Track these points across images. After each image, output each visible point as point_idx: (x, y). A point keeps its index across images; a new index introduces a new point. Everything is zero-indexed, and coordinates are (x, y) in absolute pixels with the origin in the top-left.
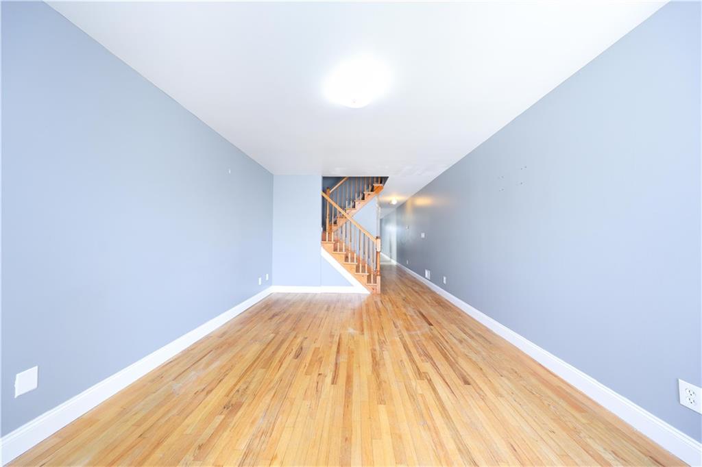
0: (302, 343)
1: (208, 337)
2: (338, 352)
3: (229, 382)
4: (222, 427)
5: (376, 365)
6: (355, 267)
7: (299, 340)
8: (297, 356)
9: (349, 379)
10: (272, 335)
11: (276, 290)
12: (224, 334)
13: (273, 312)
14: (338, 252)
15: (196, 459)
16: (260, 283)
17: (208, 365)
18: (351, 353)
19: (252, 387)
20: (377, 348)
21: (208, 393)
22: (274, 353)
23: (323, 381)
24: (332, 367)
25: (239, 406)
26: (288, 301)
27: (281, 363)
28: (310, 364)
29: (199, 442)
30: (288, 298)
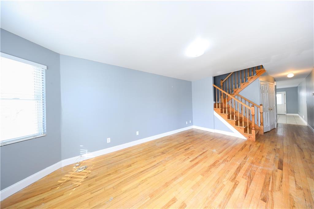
0: (190, 147)
1: (167, 136)
2: (201, 155)
3: (166, 148)
4: (160, 155)
5: (213, 165)
6: (235, 122)
7: (190, 146)
8: (185, 150)
9: (197, 163)
10: (183, 141)
11: (194, 127)
12: (171, 137)
13: (189, 135)
14: (223, 114)
15: (153, 157)
16: (187, 123)
17: (164, 142)
18: (206, 157)
19: (169, 151)
20: (221, 161)
21: (161, 148)
22: (180, 146)
23: (188, 159)
24: (194, 157)
25: (165, 153)
26: (197, 132)
27: (180, 149)
28: (188, 154)
29: (155, 155)
30: (198, 131)
